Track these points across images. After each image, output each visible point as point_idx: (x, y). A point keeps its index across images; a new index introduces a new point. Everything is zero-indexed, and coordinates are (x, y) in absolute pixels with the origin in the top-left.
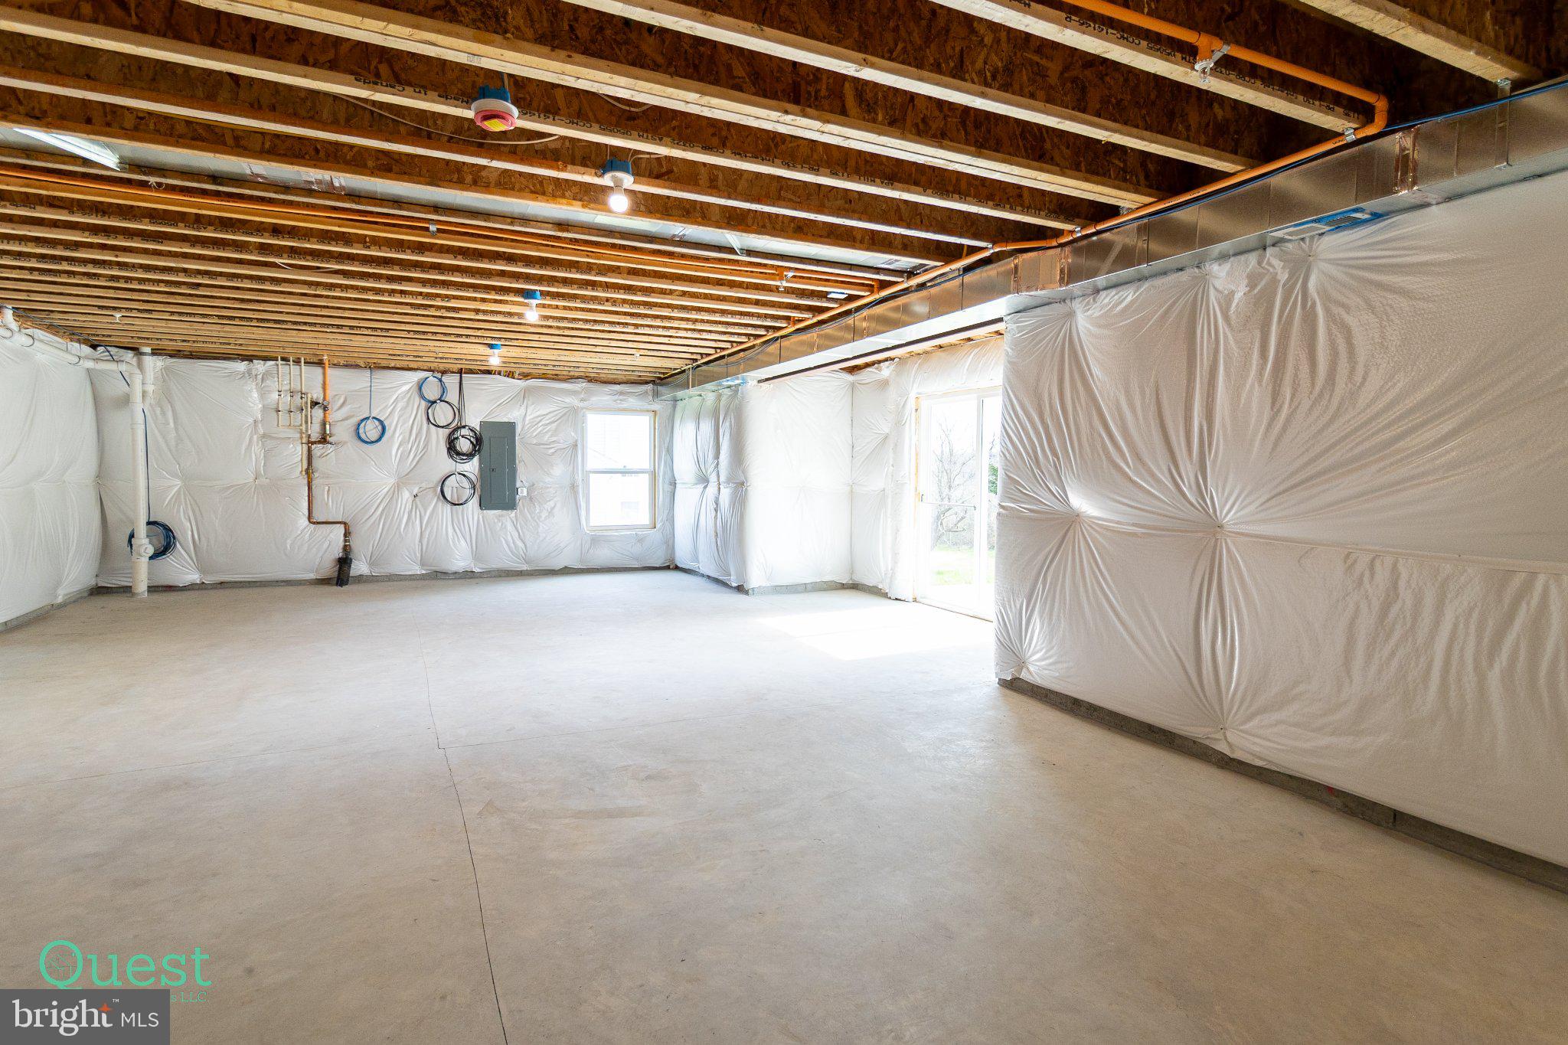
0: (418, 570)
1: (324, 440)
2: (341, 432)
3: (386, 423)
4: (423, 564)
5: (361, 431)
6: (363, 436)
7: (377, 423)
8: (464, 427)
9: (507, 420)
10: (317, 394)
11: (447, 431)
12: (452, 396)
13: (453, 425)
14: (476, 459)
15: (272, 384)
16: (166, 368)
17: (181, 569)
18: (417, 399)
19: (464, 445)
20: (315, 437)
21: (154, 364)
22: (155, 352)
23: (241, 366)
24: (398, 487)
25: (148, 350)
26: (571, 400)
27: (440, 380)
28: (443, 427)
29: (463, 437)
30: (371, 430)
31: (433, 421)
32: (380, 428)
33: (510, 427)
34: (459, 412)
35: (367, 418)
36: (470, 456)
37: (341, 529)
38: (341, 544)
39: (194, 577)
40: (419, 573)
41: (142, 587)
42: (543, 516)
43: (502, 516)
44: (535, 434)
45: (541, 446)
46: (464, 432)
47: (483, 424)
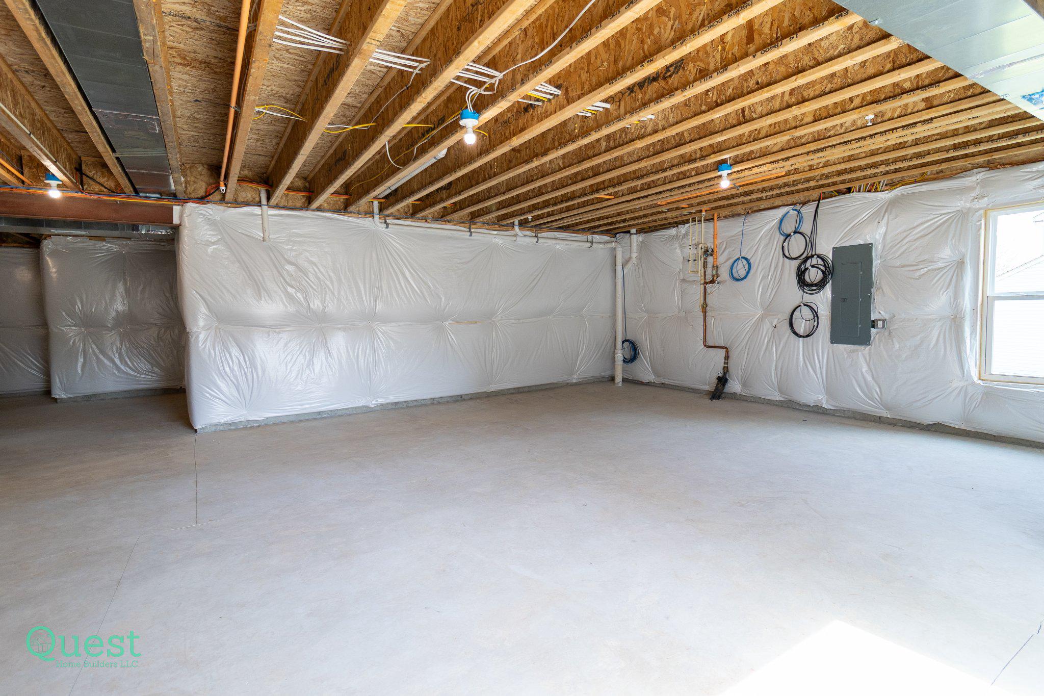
0: (778, 397)
1: (712, 282)
2: (724, 273)
3: (752, 261)
4: (781, 391)
5: (734, 271)
6: (735, 275)
7: (745, 262)
8: (812, 256)
9: (862, 242)
10: (710, 245)
11: (797, 262)
12: (806, 228)
13: (805, 255)
14: (828, 289)
15: (688, 242)
16: (642, 242)
17: (644, 371)
18: (778, 233)
19: (814, 275)
20: (709, 278)
21: (636, 239)
22: (639, 232)
23: (673, 231)
24: (762, 319)
25: (633, 231)
26: (961, 203)
27: (799, 212)
28: (795, 259)
29: (813, 266)
30: (741, 270)
31: (787, 254)
32: (747, 267)
33: (866, 249)
34: (810, 243)
35: (738, 259)
36: (821, 285)
37: (722, 352)
38: (722, 365)
39: (649, 377)
40: (777, 399)
41: (619, 379)
42: (904, 356)
43: (853, 351)
44: (897, 254)
45: (904, 269)
46: (814, 261)
47: (836, 250)
